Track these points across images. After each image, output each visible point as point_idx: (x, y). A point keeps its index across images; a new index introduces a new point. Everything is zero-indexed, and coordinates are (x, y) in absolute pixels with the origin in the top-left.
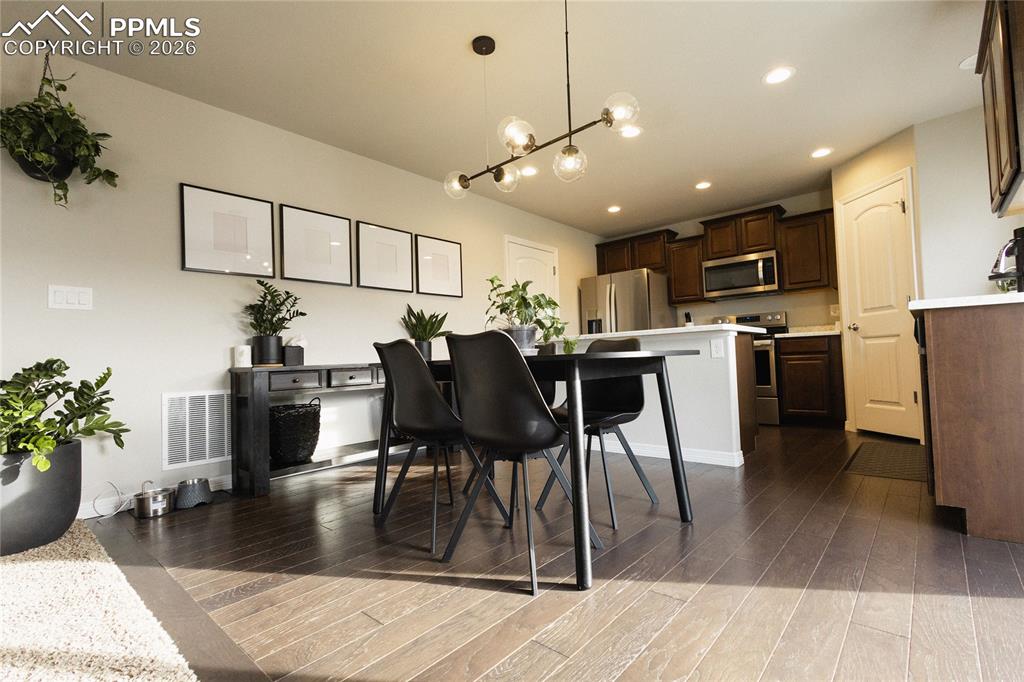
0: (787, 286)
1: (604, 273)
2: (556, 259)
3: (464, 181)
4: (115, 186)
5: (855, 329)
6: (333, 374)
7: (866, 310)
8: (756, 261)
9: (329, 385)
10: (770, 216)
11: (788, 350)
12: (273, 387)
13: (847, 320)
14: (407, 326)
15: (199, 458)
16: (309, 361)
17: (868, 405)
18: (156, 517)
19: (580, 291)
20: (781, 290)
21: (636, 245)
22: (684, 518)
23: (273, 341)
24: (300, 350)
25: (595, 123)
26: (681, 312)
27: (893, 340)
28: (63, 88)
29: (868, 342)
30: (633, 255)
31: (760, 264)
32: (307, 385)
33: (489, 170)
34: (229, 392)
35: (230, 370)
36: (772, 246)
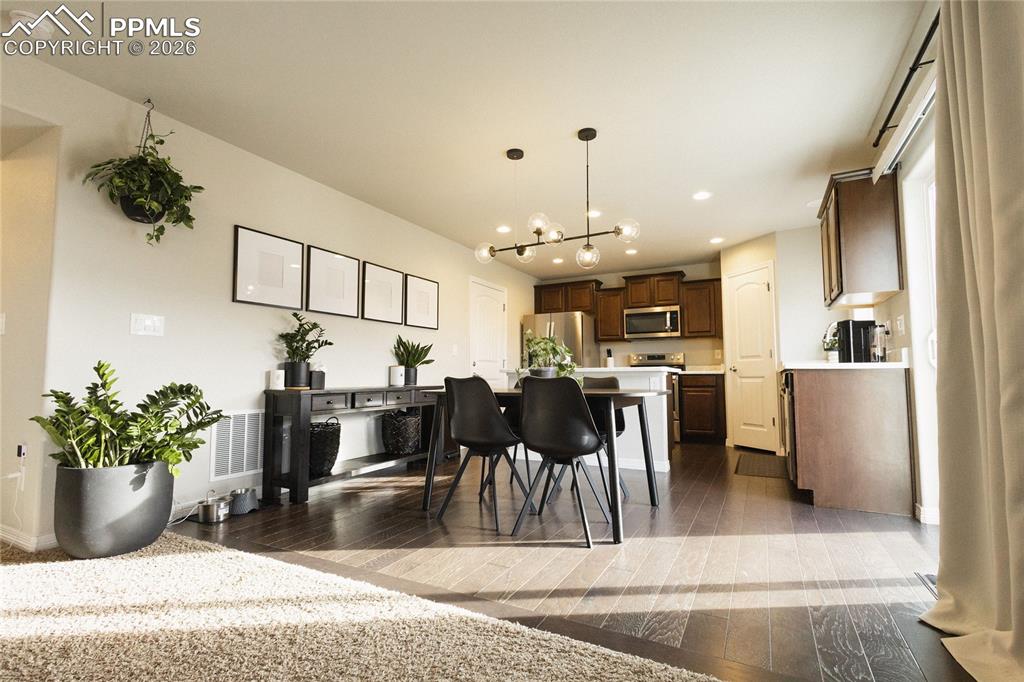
0: (687, 334)
1: (540, 312)
2: (506, 297)
3: (492, 251)
4: (192, 228)
5: (735, 371)
6: (357, 396)
7: (743, 357)
8: (665, 313)
9: (353, 407)
10: (675, 278)
11: (689, 384)
12: (314, 408)
13: (729, 363)
14: (397, 354)
15: (238, 471)
16: (330, 384)
17: (743, 427)
18: (218, 523)
19: (522, 326)
20: (683, 337)
21: (570, 289)
22: (653, 503)
23: (303, 366)
24: (322, 375)
25: (607, 233)
26: (604, 348)
27: (760, 380)
28: (162, 142)
29: (744, 380)
30: (566, 296)
31: (668, 315)
32: (337, 406)
33: (516, 247)
34: (263, 411)
35: (265, 392)
36: (676, 302)
